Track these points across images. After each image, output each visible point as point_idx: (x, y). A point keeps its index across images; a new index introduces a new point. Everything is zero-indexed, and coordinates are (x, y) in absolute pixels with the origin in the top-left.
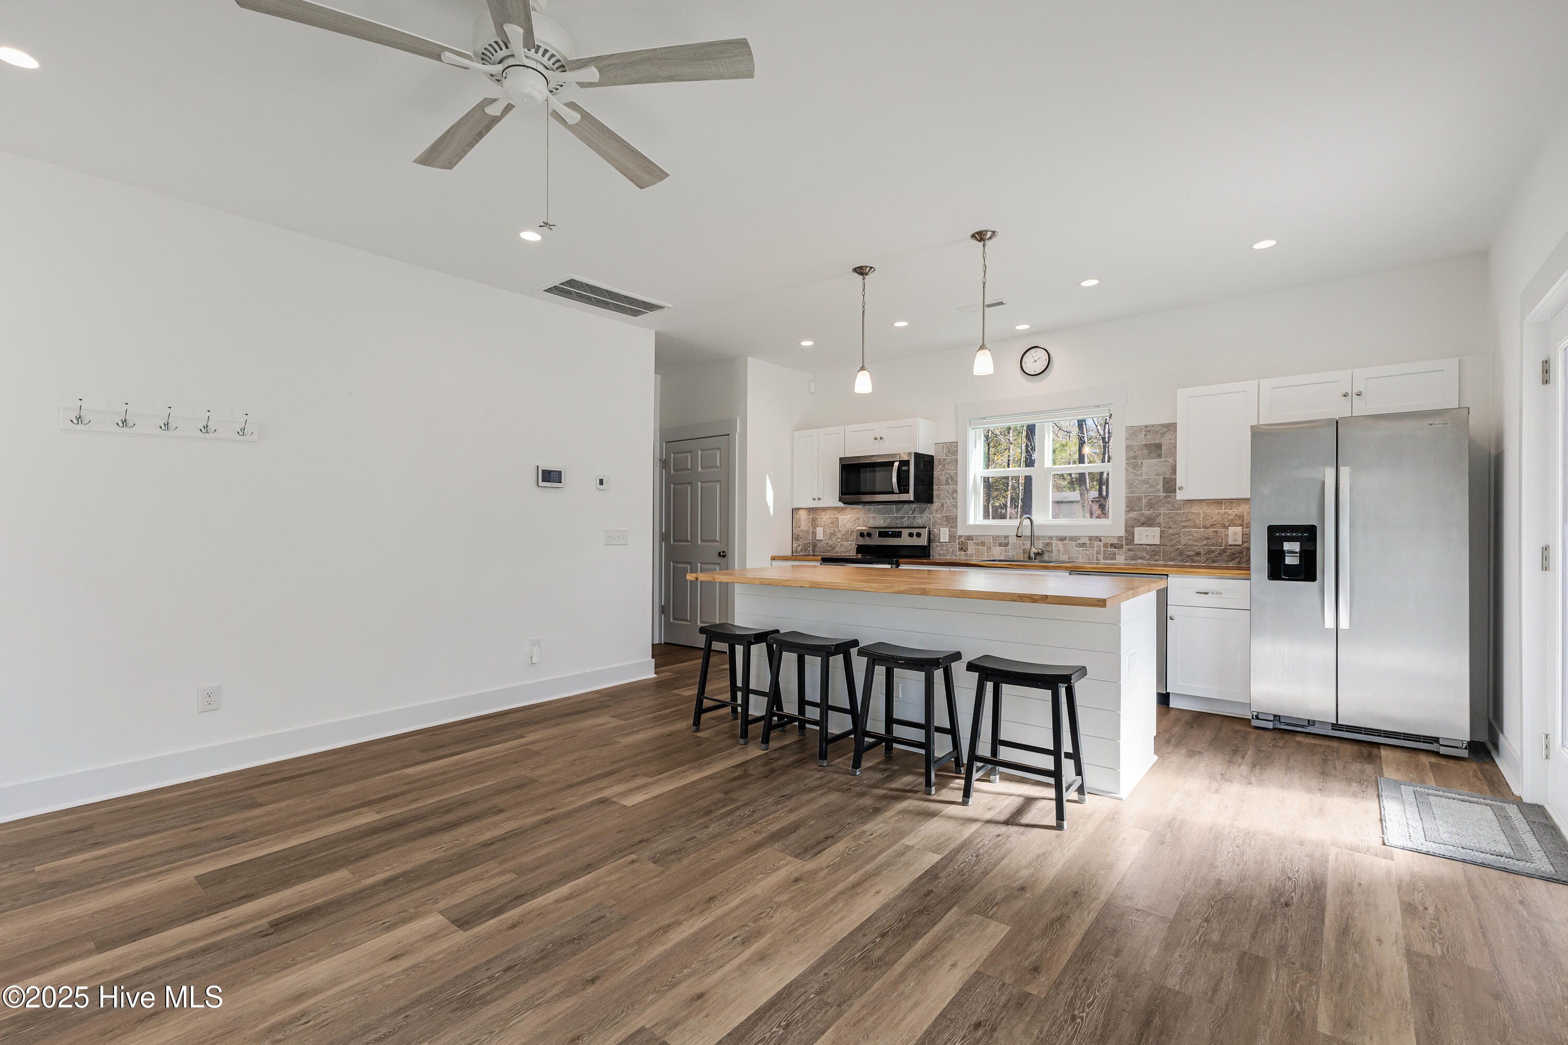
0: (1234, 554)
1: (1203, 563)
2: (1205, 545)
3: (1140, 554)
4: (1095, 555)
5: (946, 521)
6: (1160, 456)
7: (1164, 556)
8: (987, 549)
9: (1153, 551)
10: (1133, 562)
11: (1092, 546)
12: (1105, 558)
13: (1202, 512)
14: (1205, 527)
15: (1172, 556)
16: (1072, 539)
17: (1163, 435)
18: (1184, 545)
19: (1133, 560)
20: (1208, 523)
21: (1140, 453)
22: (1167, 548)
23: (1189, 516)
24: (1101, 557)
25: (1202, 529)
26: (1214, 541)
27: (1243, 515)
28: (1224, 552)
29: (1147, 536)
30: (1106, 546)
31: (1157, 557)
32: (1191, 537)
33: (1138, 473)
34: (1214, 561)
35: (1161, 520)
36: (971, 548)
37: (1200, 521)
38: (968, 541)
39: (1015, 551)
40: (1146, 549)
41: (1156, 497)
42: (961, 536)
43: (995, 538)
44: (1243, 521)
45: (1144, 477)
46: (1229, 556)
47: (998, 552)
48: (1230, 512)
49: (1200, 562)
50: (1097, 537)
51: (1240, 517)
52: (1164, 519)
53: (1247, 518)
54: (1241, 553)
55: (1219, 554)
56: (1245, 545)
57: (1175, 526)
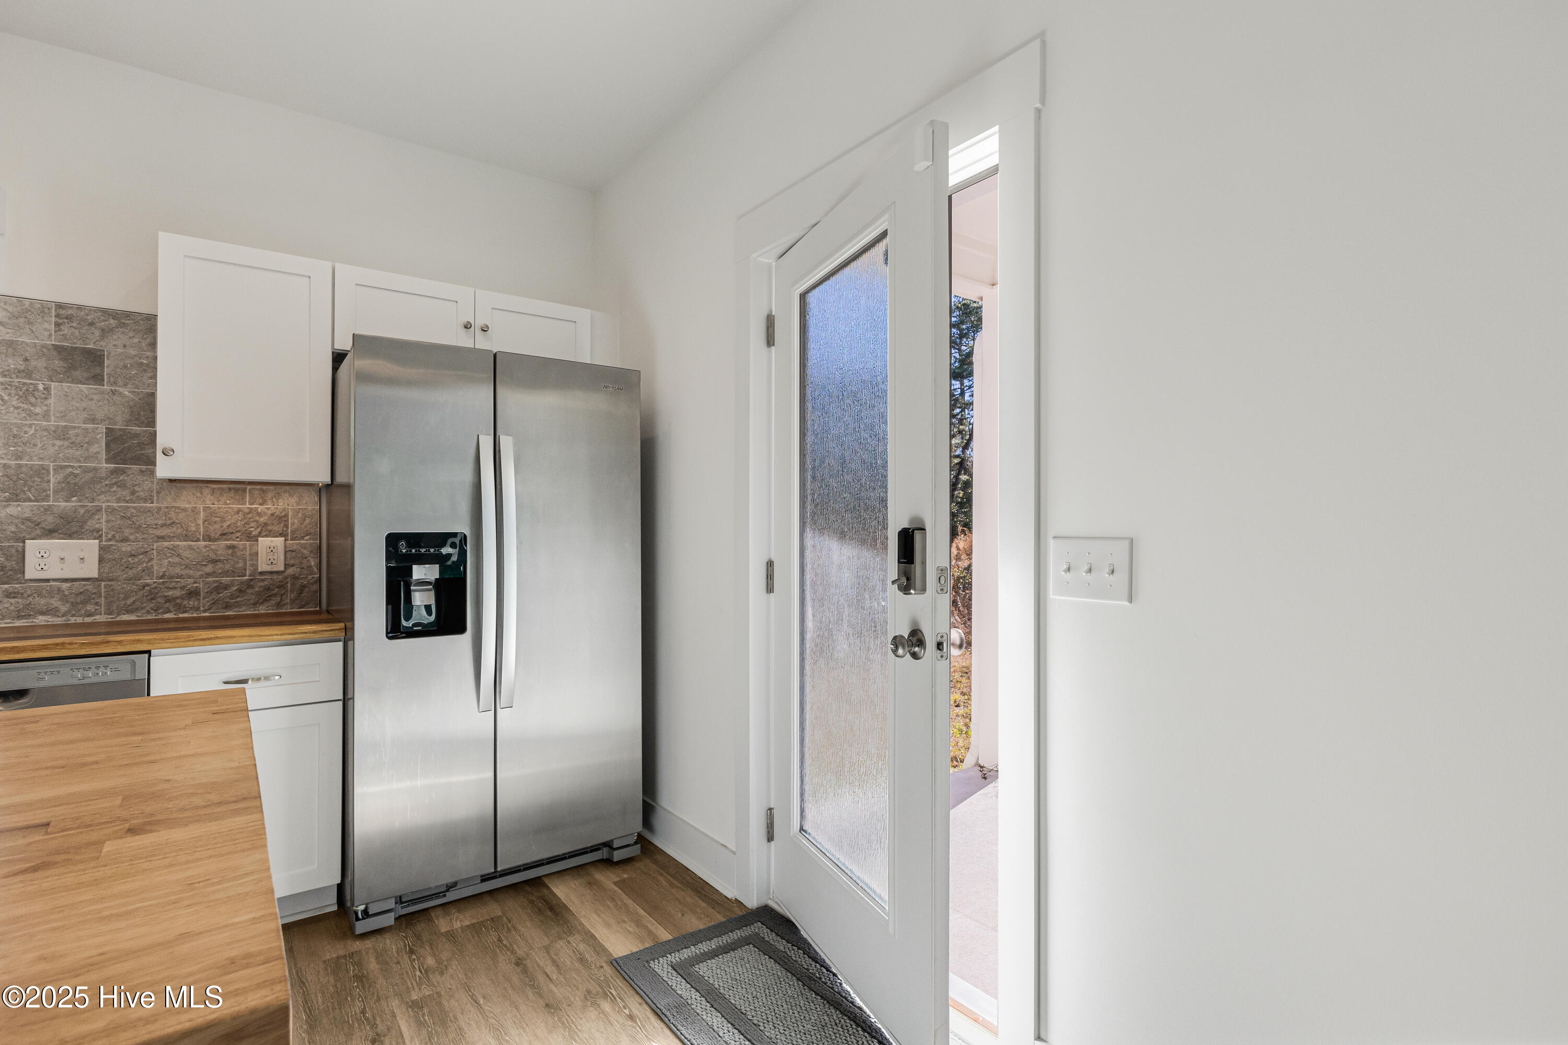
0: (268, 589)
1: (205, 611)
2: (208, 575)
3: (39, 602)
6: (98, 379)
7: (109, 604)
9: (79, 593)
10: (17, 624)
13: (201, 507)
14: (208, 538)
15: (129, 602)
17: (105, 332)
18: (162, 577)
19: (17, 617)
20: (215, 530)
21: (41, 363)
22: (117, 586)
23: (173, 515)
25: (204, 543)
26: (227, 567)
27: (286, 516)
28: (250, 587)
29: (62, 559)
31: (89, 608)
32: (177, 560)
33: (38, 411)
34: (227, 607)
35: (100, 522)
37: (199, 525)
40: (58, 590)
41: (87, 470)
44: (286, 526)
45: (53, 422)
46: (258, 594)
48: (261, 508)
49: (198, 609)
51: (282, 519)
52: (108, 522)
53: (294, 522)
54: (282, 586)
55: (240, 591)
56: (291, 571)
57: (139, 536)
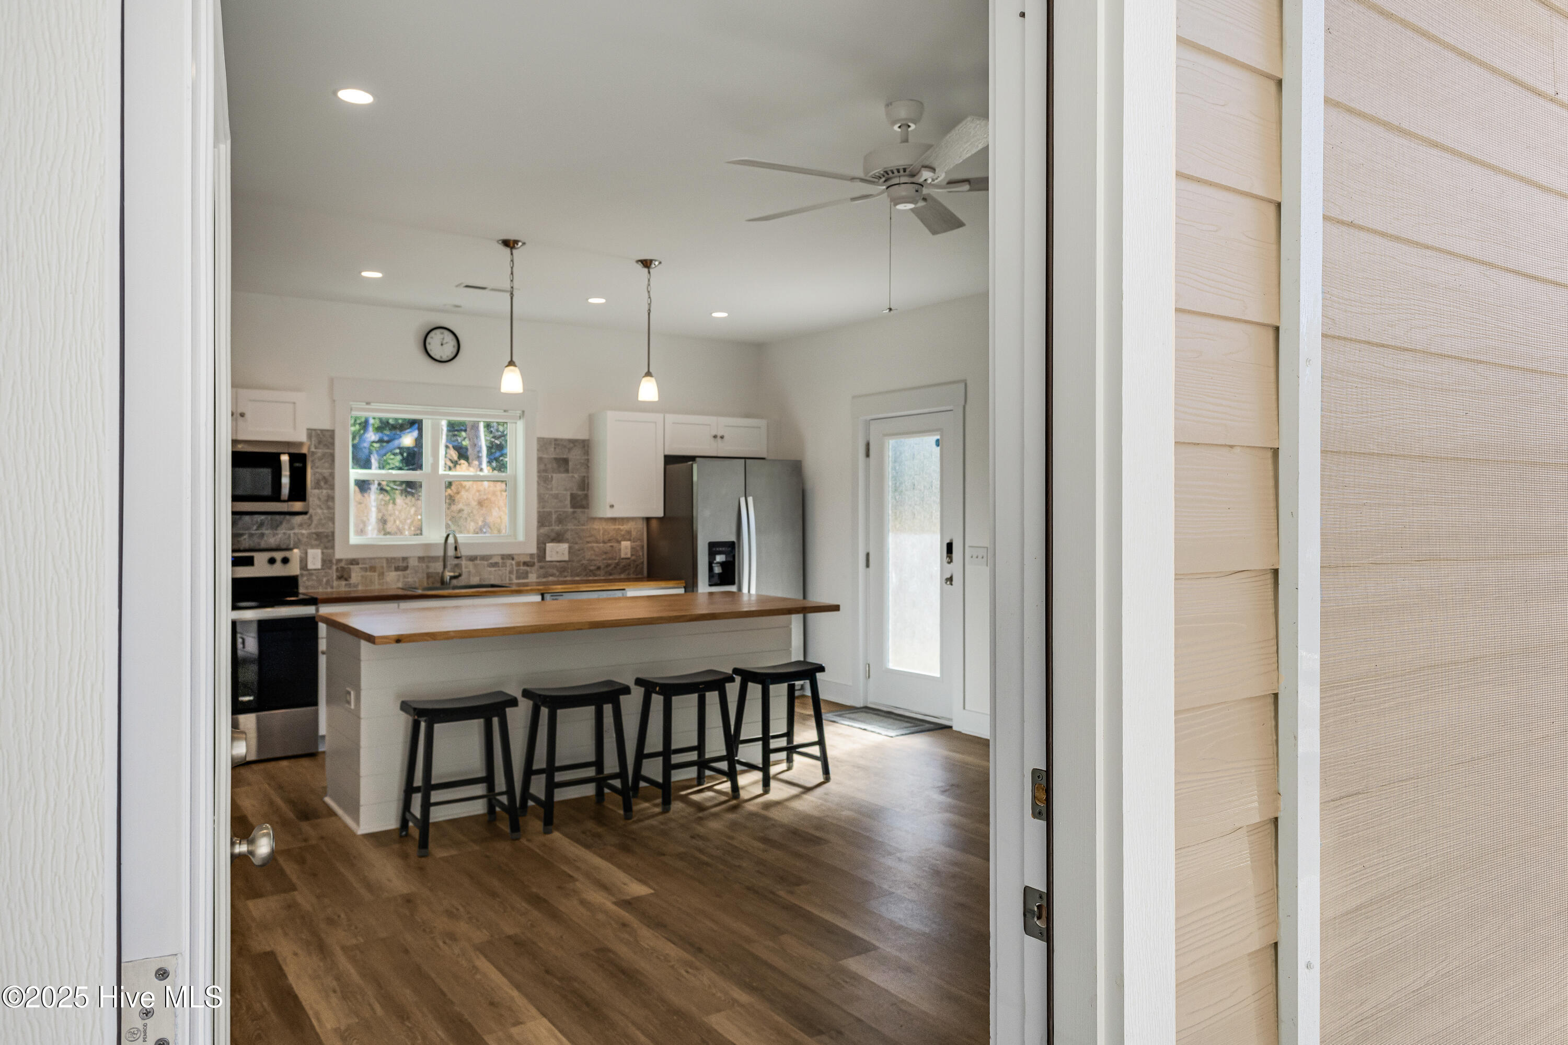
0: (626, 565)
2: (604, 559)
3: (551, 571)
4: (508, 575)
5: (316, 540)
6: (567, 471)
7: (572, 571)
8: (379, 576)
9: (562, 568)
10: (544, 580)
11: (504, 565)
12: (518, 578)
13: (601, 527)
14: (604, 542)
15: (578, 571)
16: (484, 558)
17: (570, 450)
18: (588, 560)
19: (544, 577)
20: (606, 538)
21: (549, 466)
22: (574, 564)
23: (596, 533)
24: (514, 577)
25: (601, 545)
26: (611, 556)
27: (631, 531)
28: (618, 565)
29: (557, 552)
30: (518, 564)
31: (566, 574)
32: (592, 552)
33: (549, 487)
34: (611, 574)
35: (568, 535)
36: (356, 575)
37: (602, 536)
38: (351, 567)
39: (413, 578)
40: (556, 566)
41: (564, 512)
42: (339, 561)
43: (390, 561)
44: (631, 536)
45: (554, 492)
46: (621, 569)
47: (393, 581)
48: (622, 527)
49: (601, 575)
50: (510, 555)
51: (629, 532)
52: (571, 535)
53: (634, 533)
54: (630, 565)
55: (615, 567)
56: (633, 558)
57: (581, 541)
